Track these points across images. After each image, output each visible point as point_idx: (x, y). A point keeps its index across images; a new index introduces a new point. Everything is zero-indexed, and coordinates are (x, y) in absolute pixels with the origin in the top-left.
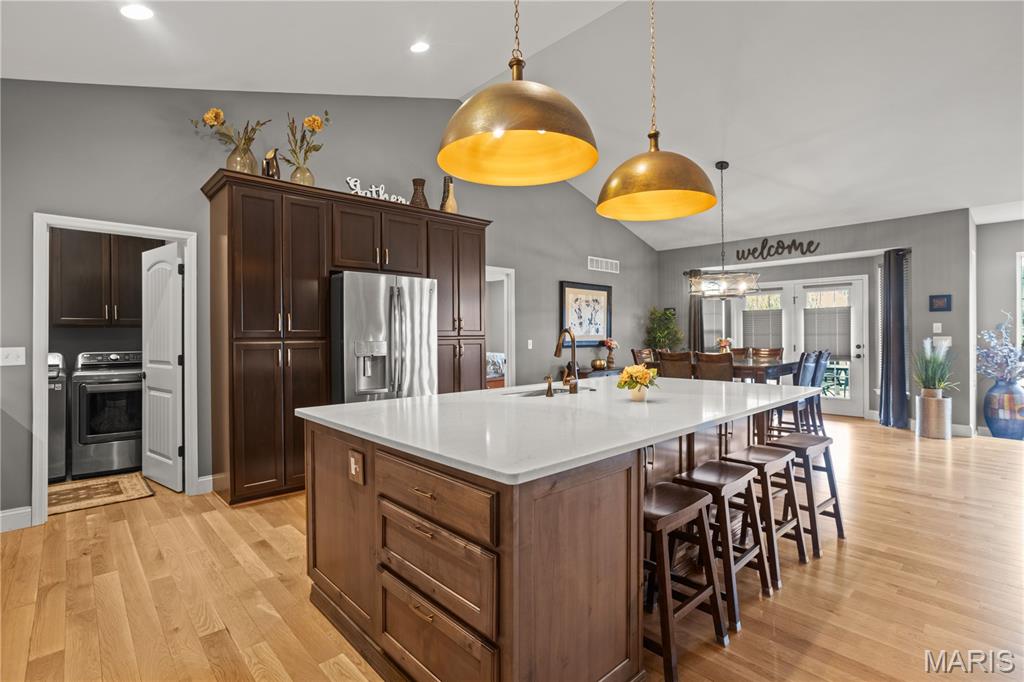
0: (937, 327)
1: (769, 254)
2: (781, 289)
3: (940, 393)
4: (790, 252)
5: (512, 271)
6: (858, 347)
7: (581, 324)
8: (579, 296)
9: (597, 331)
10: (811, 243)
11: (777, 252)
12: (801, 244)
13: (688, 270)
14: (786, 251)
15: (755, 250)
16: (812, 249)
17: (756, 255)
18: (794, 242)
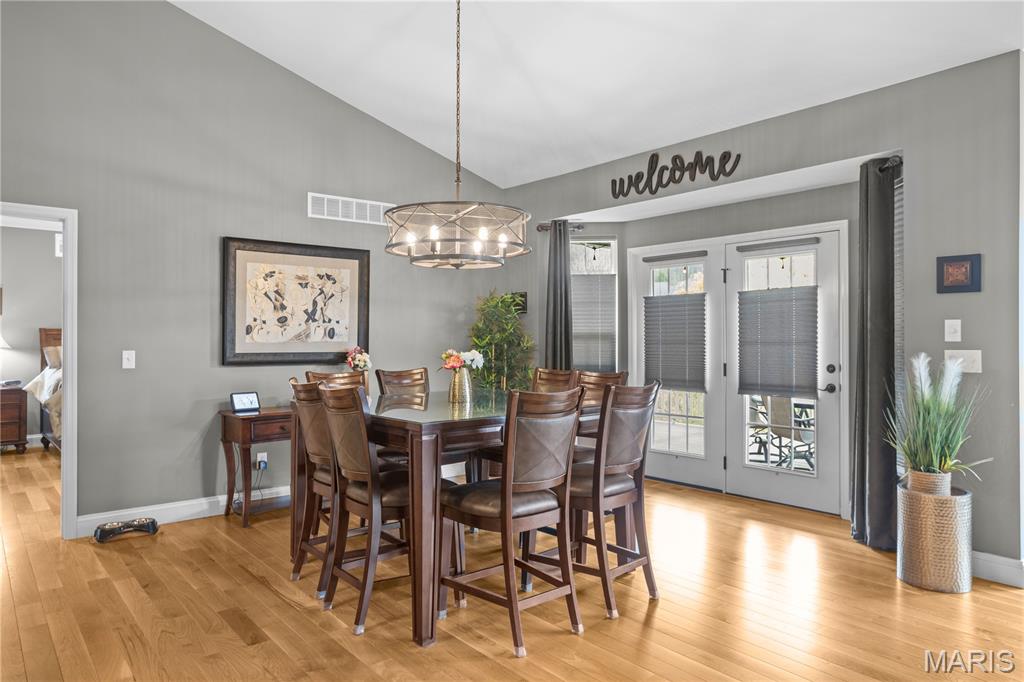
0: (953, 330)
1: (660, 184)
2: (704, 253)
3: (945, 481)
4: (693, 178)
5: (72, 215)
6: (831, 369)
7: (282, 321)
8: (277, 268)
9: (331, 334)
10: (726, 157)
11: (672, 179)
12: (710, 160)
13: (548, 221)
14: (687, 175)
15: (639, 176)
16: (728, 167)
17: (641, 185)
18: (699, 155)
